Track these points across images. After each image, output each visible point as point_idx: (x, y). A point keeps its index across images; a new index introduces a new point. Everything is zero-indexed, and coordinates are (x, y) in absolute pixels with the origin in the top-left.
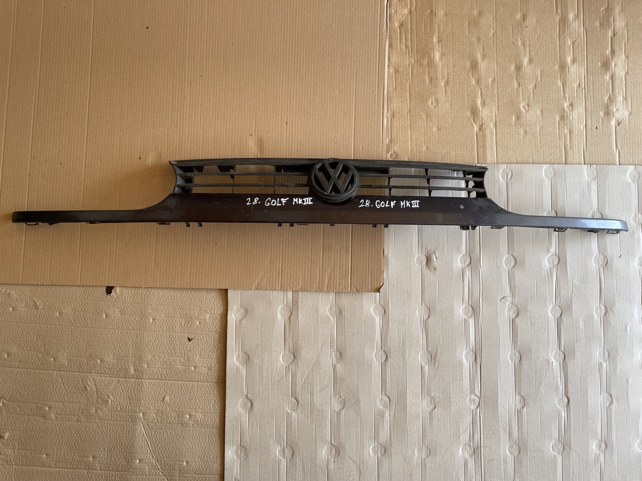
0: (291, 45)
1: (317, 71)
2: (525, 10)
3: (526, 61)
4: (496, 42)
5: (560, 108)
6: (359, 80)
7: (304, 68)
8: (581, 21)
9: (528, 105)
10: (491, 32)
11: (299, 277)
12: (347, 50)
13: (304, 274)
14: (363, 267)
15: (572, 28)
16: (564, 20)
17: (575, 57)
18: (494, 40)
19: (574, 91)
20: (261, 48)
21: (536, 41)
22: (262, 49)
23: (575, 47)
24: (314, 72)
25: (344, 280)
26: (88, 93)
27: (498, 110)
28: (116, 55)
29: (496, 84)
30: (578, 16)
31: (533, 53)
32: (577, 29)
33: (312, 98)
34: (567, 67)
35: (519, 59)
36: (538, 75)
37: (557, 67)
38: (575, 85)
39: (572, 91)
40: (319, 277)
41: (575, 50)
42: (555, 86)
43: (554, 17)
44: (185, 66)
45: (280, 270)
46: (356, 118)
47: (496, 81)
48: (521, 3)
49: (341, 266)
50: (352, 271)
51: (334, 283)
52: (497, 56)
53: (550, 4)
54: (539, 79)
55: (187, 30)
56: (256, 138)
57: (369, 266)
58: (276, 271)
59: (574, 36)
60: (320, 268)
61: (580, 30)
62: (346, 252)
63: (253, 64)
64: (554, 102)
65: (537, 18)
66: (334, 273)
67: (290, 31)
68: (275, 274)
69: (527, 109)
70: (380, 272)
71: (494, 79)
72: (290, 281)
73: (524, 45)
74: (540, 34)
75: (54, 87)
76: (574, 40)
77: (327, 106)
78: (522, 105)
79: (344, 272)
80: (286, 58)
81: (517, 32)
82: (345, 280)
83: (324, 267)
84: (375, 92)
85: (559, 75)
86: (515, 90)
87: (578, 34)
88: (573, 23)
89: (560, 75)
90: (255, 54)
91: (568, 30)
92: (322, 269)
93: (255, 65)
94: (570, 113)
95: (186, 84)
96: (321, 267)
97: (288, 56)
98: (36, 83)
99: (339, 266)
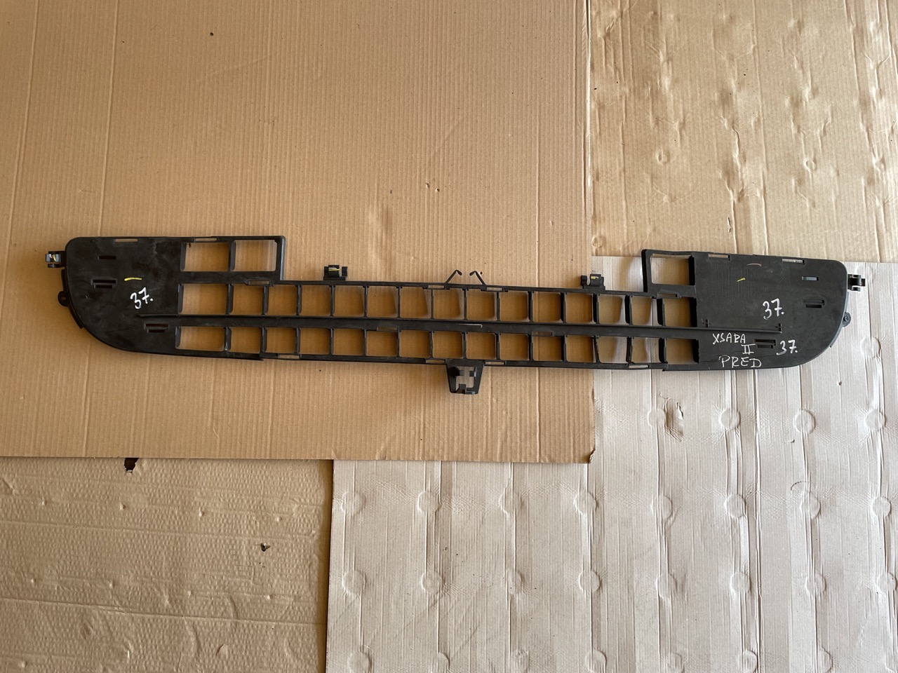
0: (434, 62)
1: (477, 101)
2: (801, 14)
3: (807, 92)
4: (759, 62)
5: (866, 165)
6: (545, 114)
7: (456, 97)
8: (886, 33)
9: (815, 161)
10: (750, 47)
11: (453, 438)
12: (525, 69)
13: (460, 432)
14: (559, 419)
15: (873, 44)
16: (860, 32)
17: (881, 88)
18: (755, 59)
19: (885, 140)
20: (386, 66)
21: (821, 62)
22: (388, 68)
23: (880, 73)
24: (472, 104)
25: (528, 442)
26: (107, 140)
27: (768, 169)
28: (152, 80)
29: (762, 127)
30: (881, 25)
31: (816, 80)
32: (881, 46)
33: (469, 145)
34: (872, 103)
35: (796, 89)
36: (828, 115)
37: (855, 102)
38: (886, 130)
39: (881, 140)
40: (487, 438)
41: (881, 79)
42: (855, 132)
43: (845, 28)
44: (264, 96)
45: (422, 426)
46: (542, 177)
47: (762, 122)
48: (793, 4)
49: (523, 418)
50: (542, 427)
51: (511, 448)
52: (761, 84)
53: (839, 7)
54: (830, 120)
55: (267, 39)
56: (380, 210)
57: (569, 418)
58: (415, 428)
59: (879, 56)
60: (487, 422)
61: (886, 48)
62: (530, 395)
63: (374, 93)
64: (856, 157)
65: (820, 28)
66: (511, 430)
67: (432, 39)
68: (413, 433)
69: (814, 168)
70: (589, 428)
71: (759, 119)
72: (438, 445)
73: (802, 68)
74: (826, 52)
75: (51, 130)
76: (879, 62)
77: (494, 157)
78: (805, 160)
79: (528, 429)
80: (427, 82)
81: (790, 48)
82: (531, 442)
83: (494, 421)
84: (571, 133)
85: (860, 115)
86: (793, 136)
87: (884, 53)
88: (875, 37)
89: (862, 114)
90: (377, 76)
91: (868, 47)
92: (492, 424)
93: (377, 92)
94: (881, 174)
95: (266, 124)
96: (489, 421)
97: (429, 79)
98: (23, 125)
99: (518, 418)
